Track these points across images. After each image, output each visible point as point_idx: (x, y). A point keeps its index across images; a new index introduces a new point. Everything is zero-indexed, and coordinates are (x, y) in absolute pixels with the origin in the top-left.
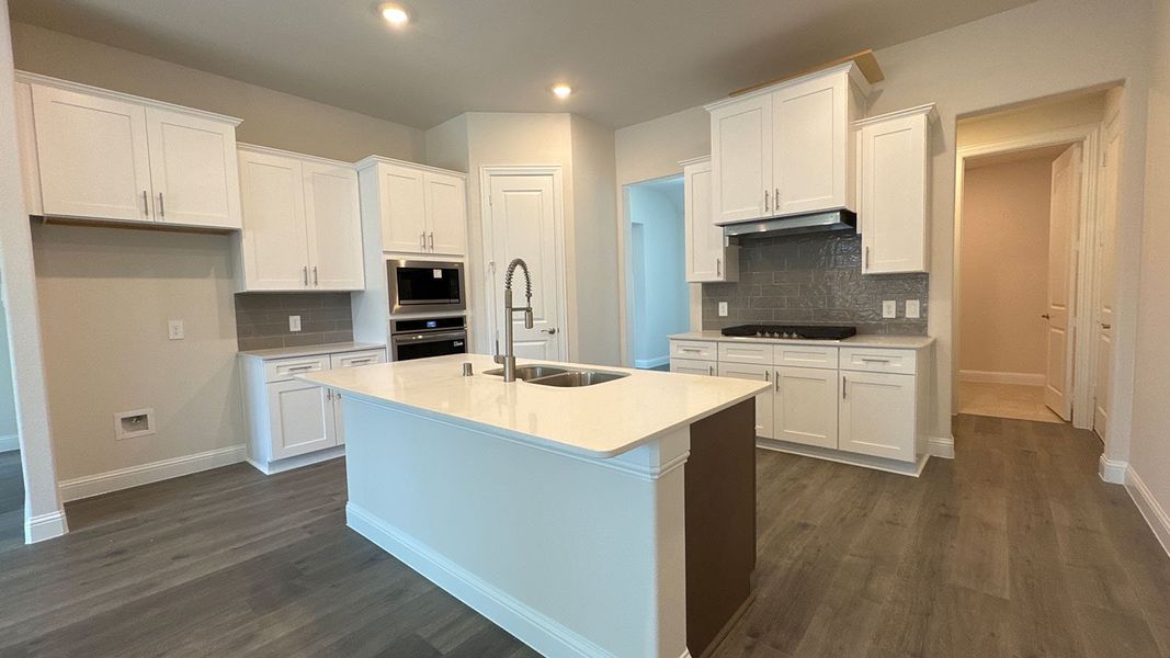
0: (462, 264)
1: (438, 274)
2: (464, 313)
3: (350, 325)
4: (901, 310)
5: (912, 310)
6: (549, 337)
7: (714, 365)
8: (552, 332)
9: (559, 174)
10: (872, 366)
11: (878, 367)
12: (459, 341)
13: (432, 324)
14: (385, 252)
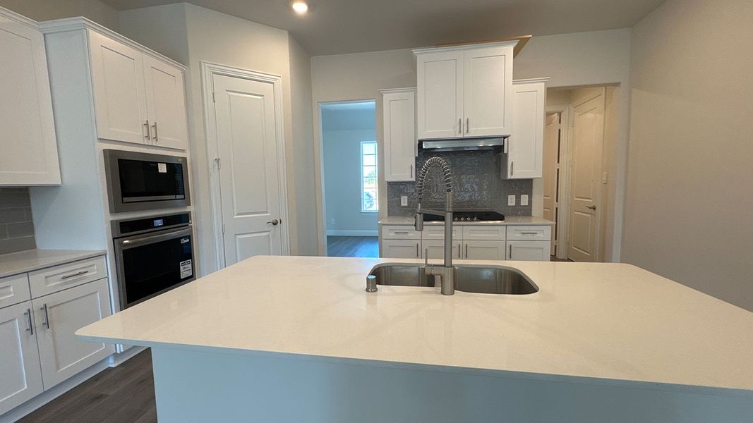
0: (185, 159)
1: (162, 169)
2: (188, 209)
3: (30, 228)
4: (518, 201)
5: (524, 200)
6: (272, 227)
7: (419, 242)
8: (275, 224)
9: (279, 82)
10: (525, 237)
11: (530, 237)
12: (185, 238)
13: (158, 223)
14: (101, 140)
